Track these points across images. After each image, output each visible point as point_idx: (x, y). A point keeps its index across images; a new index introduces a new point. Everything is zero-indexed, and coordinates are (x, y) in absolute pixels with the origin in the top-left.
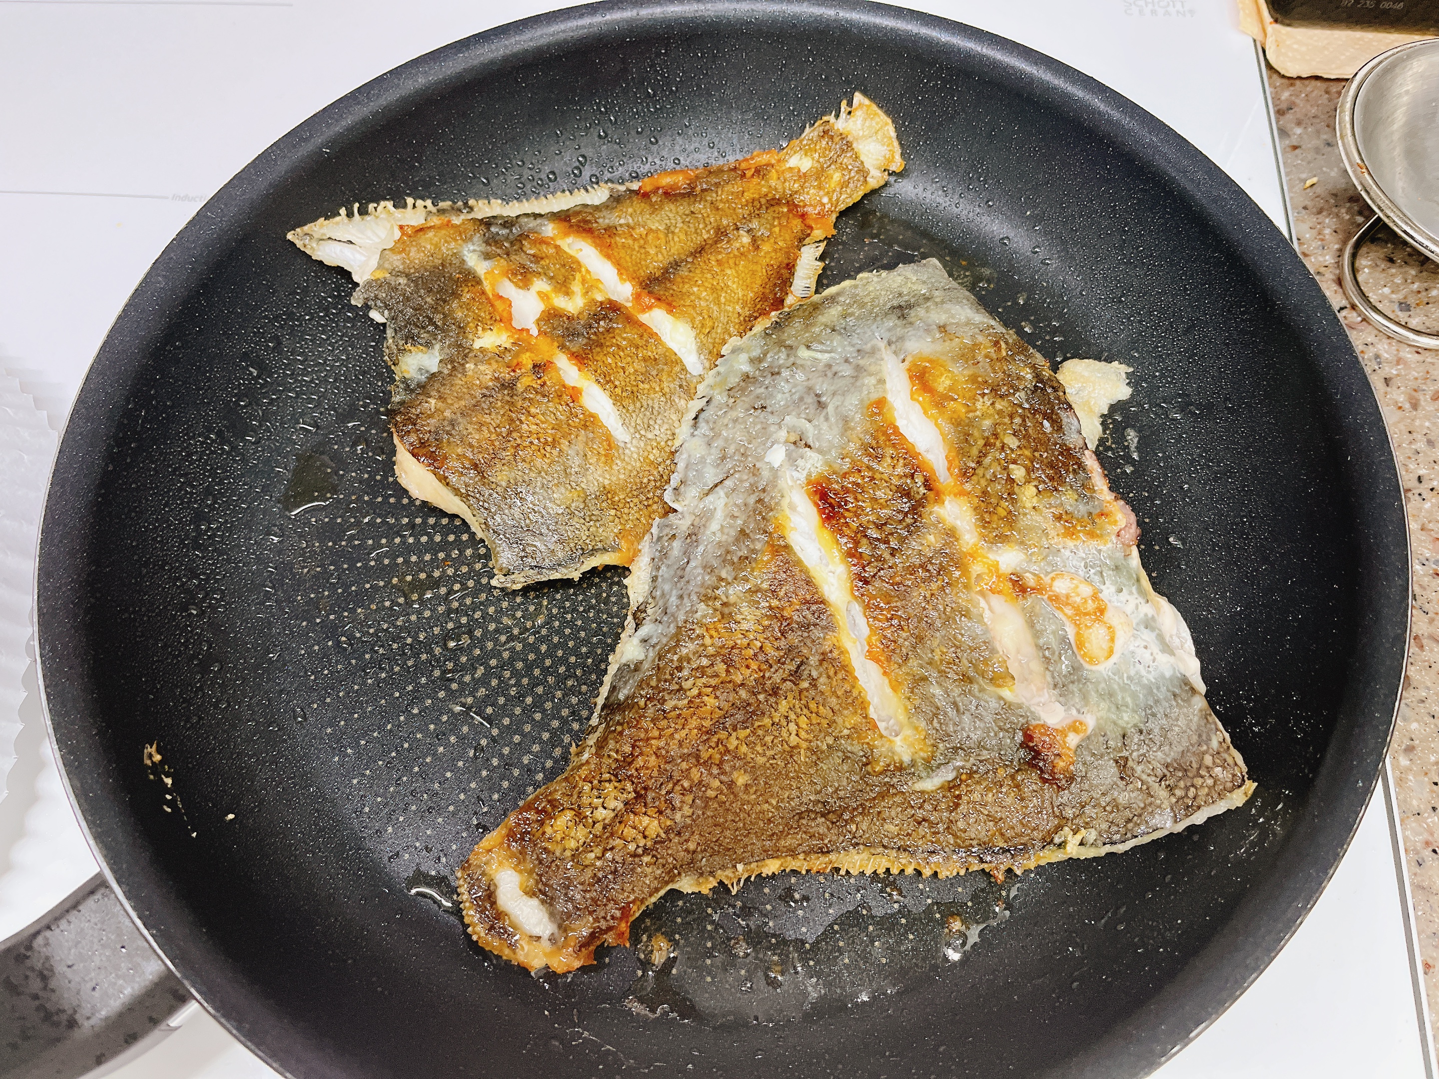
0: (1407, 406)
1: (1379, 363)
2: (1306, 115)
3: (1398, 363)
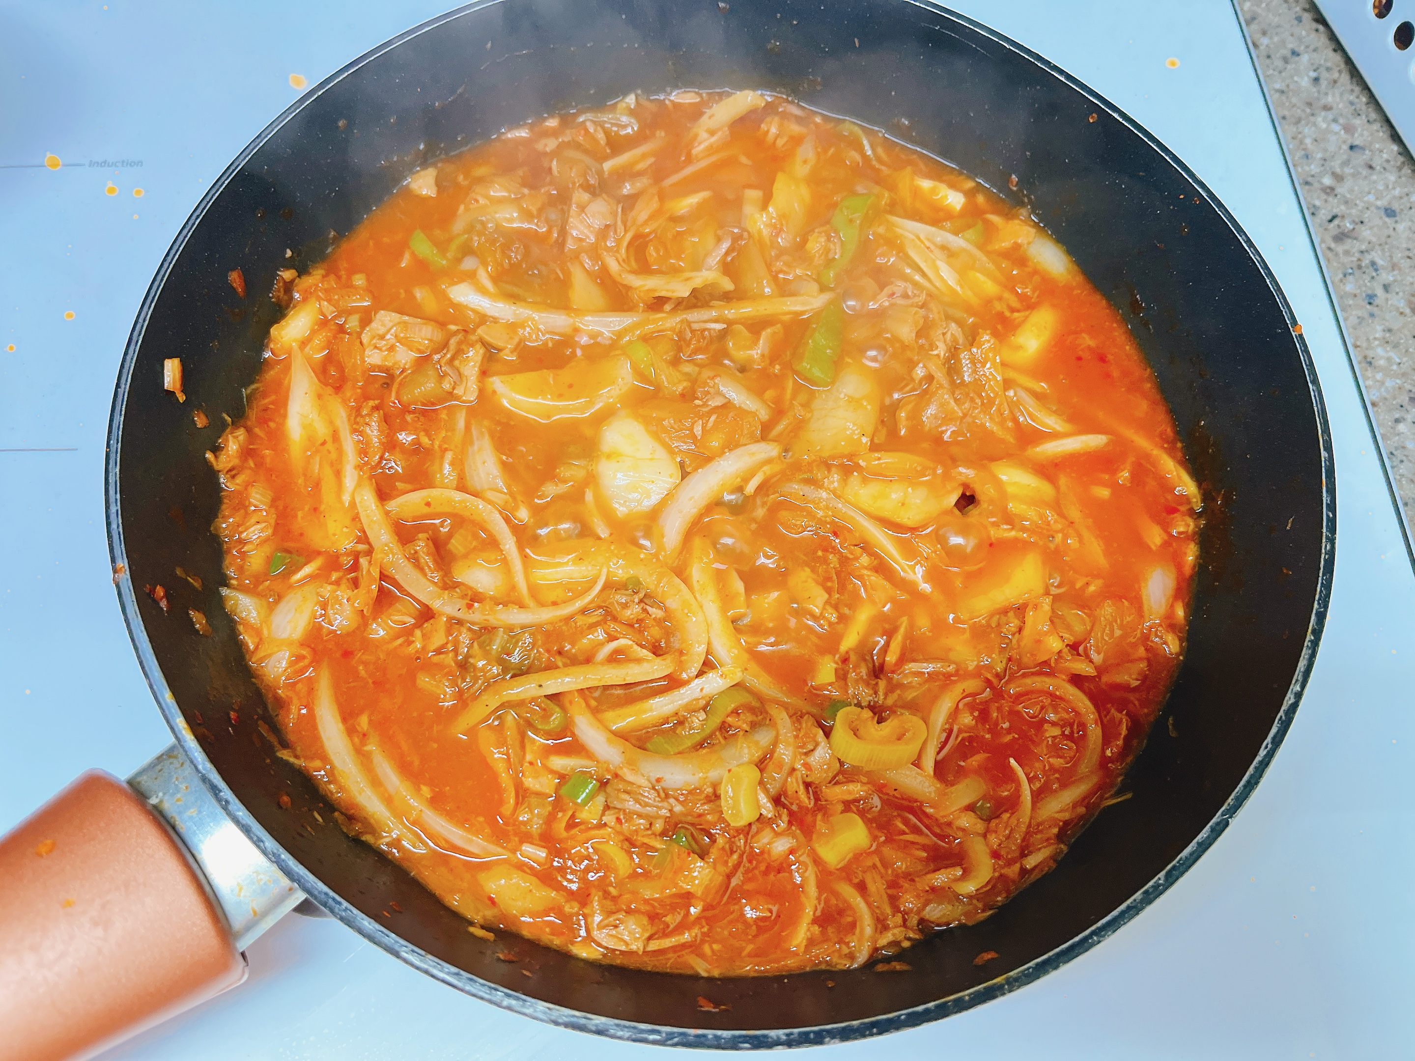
2: (1270, 25)
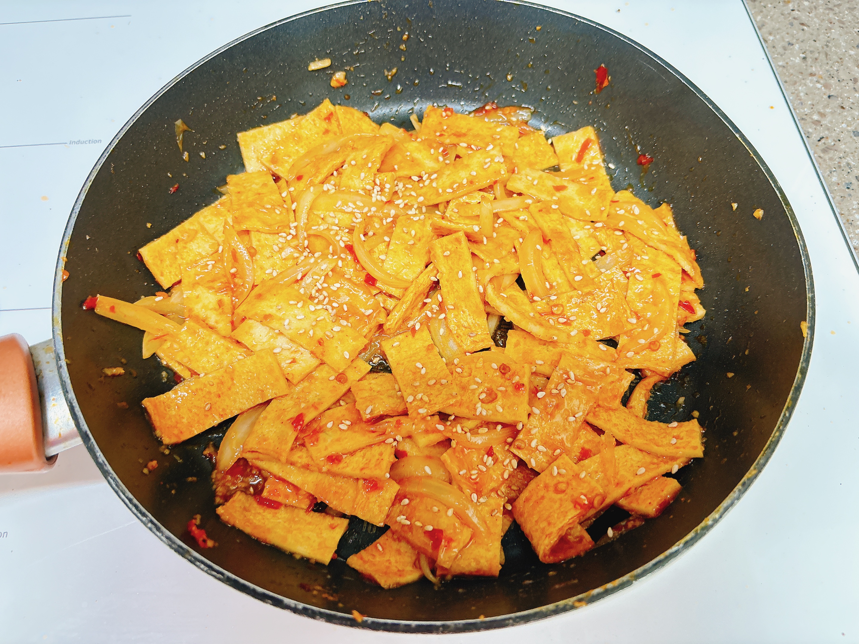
1: (850, 168)
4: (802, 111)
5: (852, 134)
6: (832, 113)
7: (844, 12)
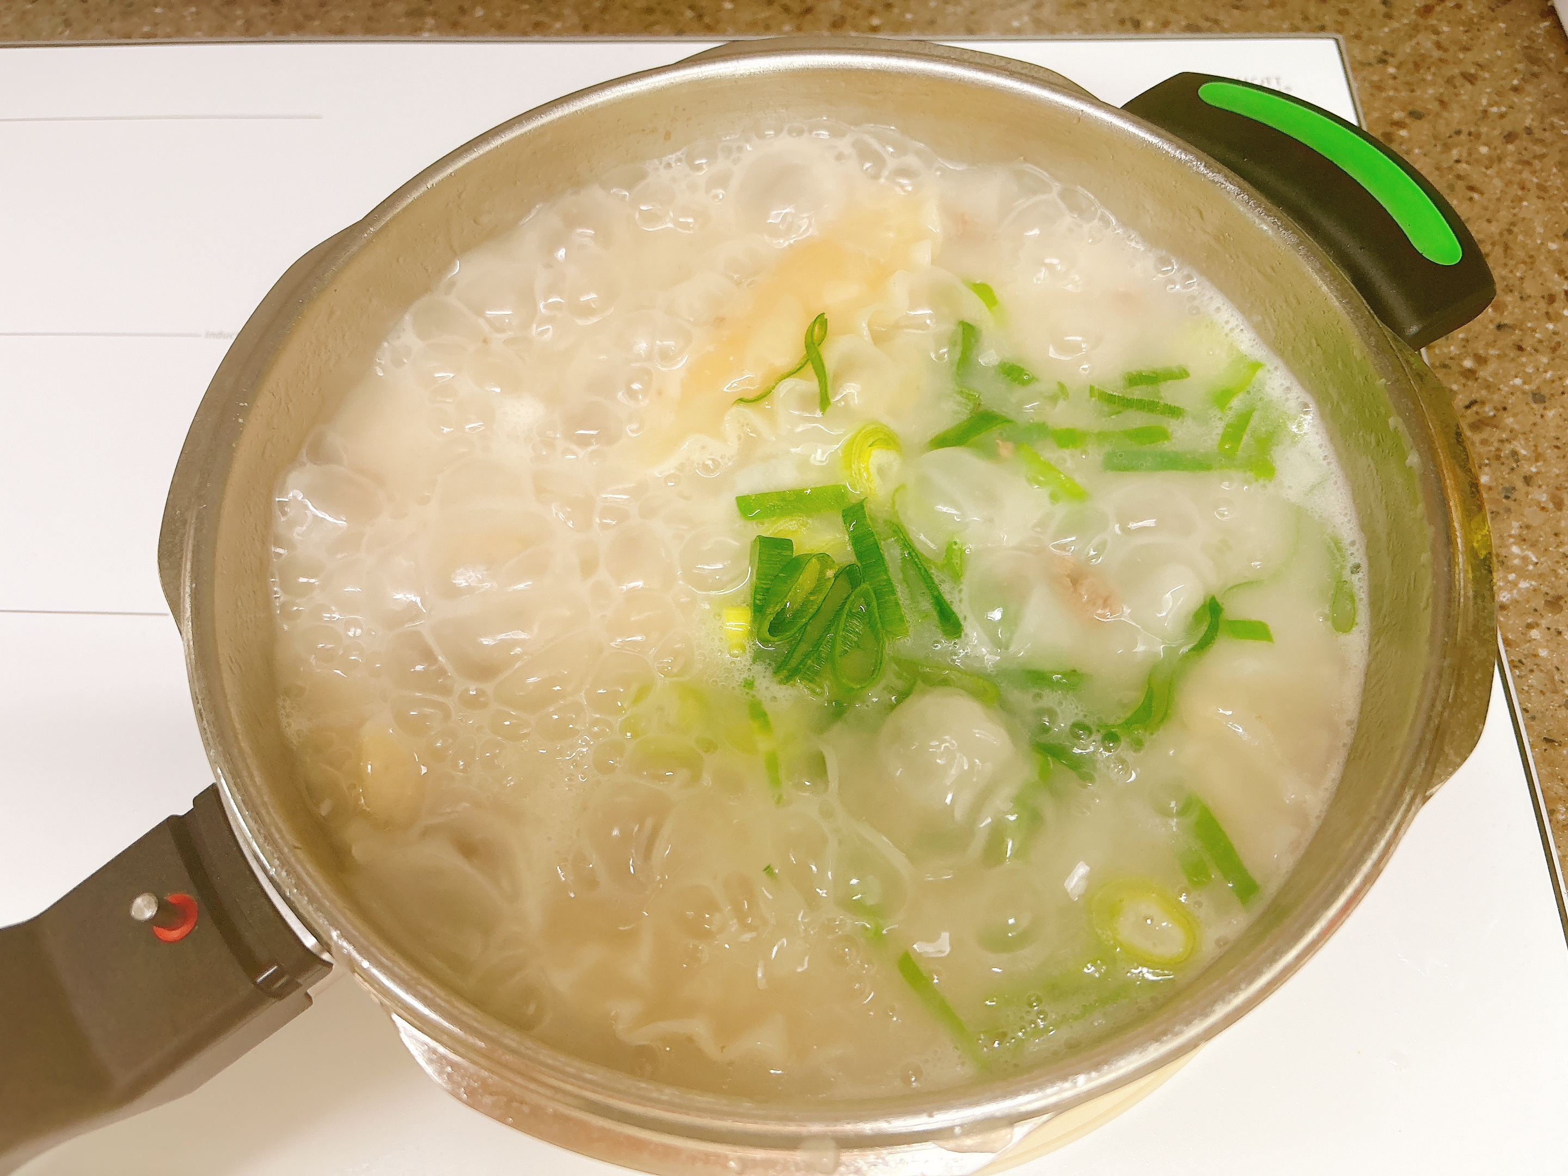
0: (1551, 506)
1: (1517, 461)
3: (1537, 460)
4: (1446, 350)
5: (1530, 399)
6: (1499, 357)
7: (1550, 170)
